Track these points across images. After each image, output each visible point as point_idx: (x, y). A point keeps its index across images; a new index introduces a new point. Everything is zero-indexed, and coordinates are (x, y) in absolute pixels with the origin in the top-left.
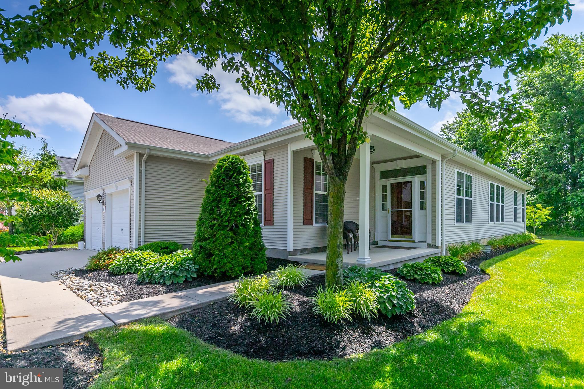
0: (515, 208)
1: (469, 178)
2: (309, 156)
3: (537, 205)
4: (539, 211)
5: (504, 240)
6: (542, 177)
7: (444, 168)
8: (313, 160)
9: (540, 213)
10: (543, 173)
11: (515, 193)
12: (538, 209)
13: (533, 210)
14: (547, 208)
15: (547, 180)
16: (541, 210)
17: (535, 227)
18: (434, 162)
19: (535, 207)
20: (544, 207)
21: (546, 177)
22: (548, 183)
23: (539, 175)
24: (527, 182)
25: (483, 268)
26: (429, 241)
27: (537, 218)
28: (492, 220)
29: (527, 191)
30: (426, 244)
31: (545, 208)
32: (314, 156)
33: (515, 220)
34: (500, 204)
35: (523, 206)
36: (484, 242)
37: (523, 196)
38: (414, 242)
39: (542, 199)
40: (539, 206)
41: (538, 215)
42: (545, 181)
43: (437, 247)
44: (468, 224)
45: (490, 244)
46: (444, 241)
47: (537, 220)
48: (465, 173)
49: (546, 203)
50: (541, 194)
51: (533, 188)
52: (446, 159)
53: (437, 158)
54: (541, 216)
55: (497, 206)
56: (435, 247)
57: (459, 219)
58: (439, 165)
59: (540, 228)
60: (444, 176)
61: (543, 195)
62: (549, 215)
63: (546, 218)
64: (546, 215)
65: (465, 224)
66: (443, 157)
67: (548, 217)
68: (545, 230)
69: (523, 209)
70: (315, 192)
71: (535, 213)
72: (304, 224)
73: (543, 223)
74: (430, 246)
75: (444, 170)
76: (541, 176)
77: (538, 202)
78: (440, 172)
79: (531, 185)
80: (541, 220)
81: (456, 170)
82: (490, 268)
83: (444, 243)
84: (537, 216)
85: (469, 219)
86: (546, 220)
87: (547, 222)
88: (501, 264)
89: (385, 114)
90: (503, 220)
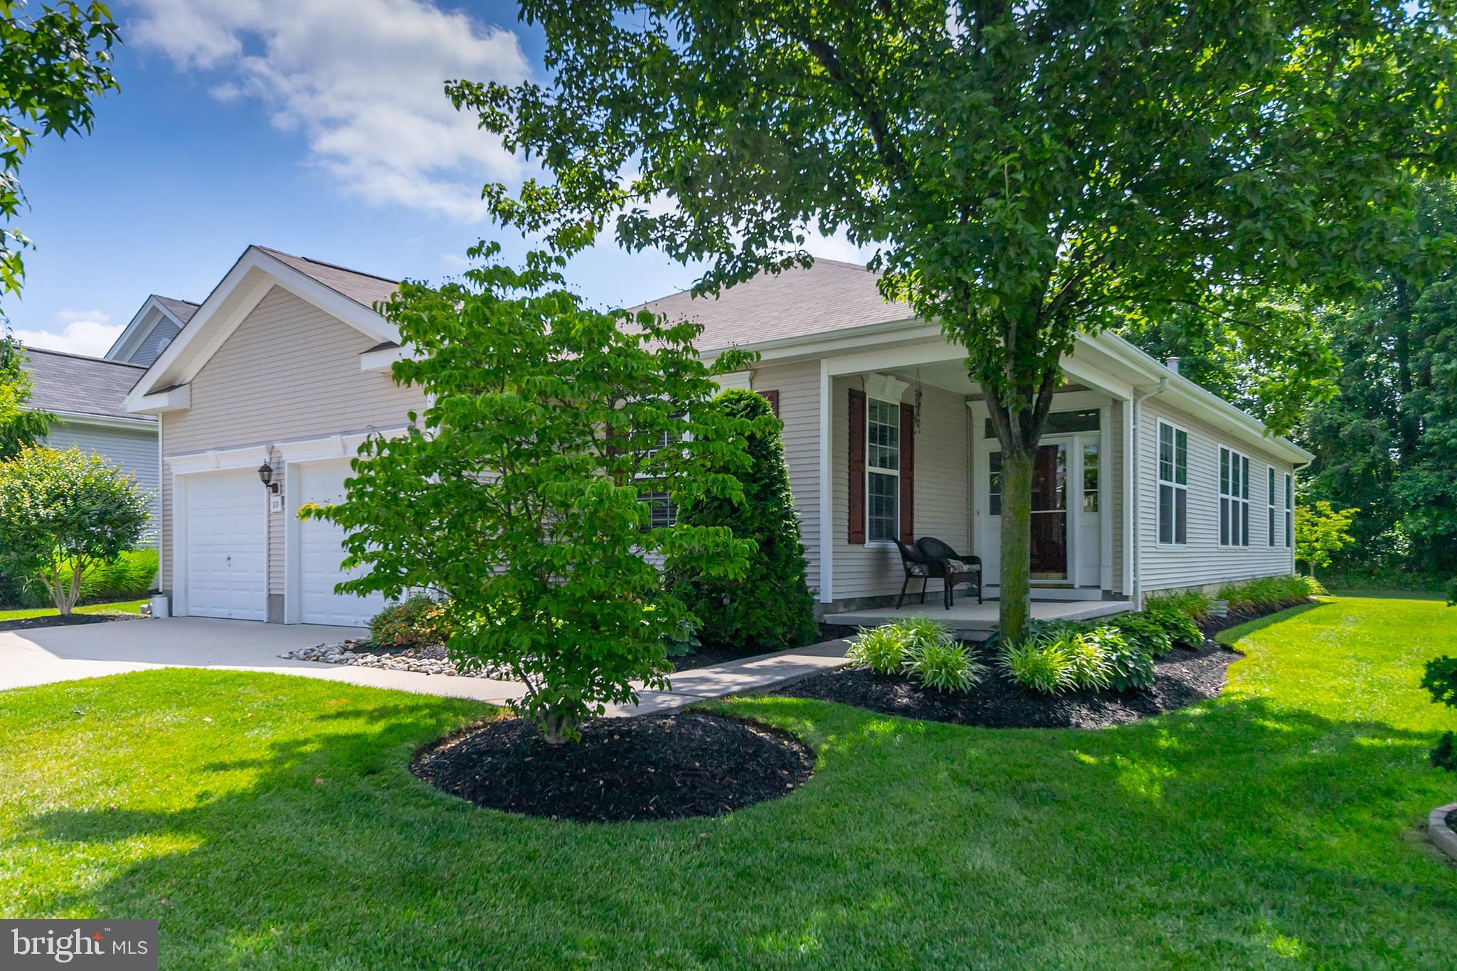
0: (1272, 511)
1: (1182, 436)
2: (858, 387)
3: (1318, 504)
4: (1323, 519)
5: (1253, 590)
6: (1330, 426)
7: (1139, 417)
8: (864, 395)
9: (1325, 524)
10: (1334, 416)
11: (1272, 471)
12: (1320, 514)
13: (1308, 516)
14: (1344, 512)
15: (1341, 435)
16: (1328, 517)
17: (1312, 564)
18: (1117, 403)
19: (1313, 508)
20: (1336, 509)
21: (1340, 425)
22: (1344, 445)
23: (1321, 421)
24: (1290, 438)
25: (1226, 642)
26: (1107, 585)
27: (1317, 540)
28: (1224, 541)
29: (1296, 466)
30: (1099, 592)
31: (1337, 512)
32: (867, 385)
33: (1272, 543)
34: (1241, 500)
35: (1288, 507)
36: (1210, 592)
37: (1288, 479)
38: (1071, 587)
39: (1330, 486)
40: (1323, 505)
41: (1320, 530)
42: (1336, 437)
43: (1126, 598)
44: (1180, 547)
45: (1221, 596)
46: (1140, 584)
47: (1317, 545)
48: (1175, 427)
49: (1340, 499)
50: (1327, 473)
51: (1308, 458)
52: (1145, 397)
53: (1126, 393)
54: (1327, 534)
55: (1235, 503)
56: (1121, 597)
57: (1165, 538)
58: (1128, 409)
59: (1325, 565)
60: (1139, 435)
61: (1332, 475)
62: (1347, 532)
63: (1340, 539)
64: (1340, 531)
65: (1174, 546)
66: (1137, 393)
67: (1345, 536)
68: (1336, 571)
69: (1288, 514)
70: (868, 469)
71: (1314, 525)
72: (850, 542)
73: (1332, 554)
74: (1108, 596)
75: (1139, 423)
76: (1326, 423)
77: (1320, 497)
78: (1132, 427)
79: (1299, 449)
80: (1329, 545)
81: (1160, 420)
82: (1241, 641)
83: (1140, 590)
84: (1319, 535)
85: (1181, 538)
86: (1340, 545)
87: (1342, 551)
88: (1259, 634)
89: (1094, 334)
90: (1246, 543)
